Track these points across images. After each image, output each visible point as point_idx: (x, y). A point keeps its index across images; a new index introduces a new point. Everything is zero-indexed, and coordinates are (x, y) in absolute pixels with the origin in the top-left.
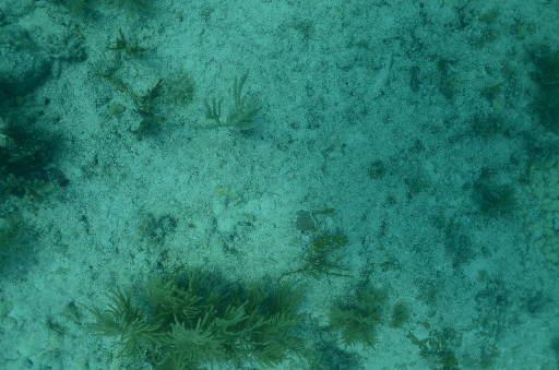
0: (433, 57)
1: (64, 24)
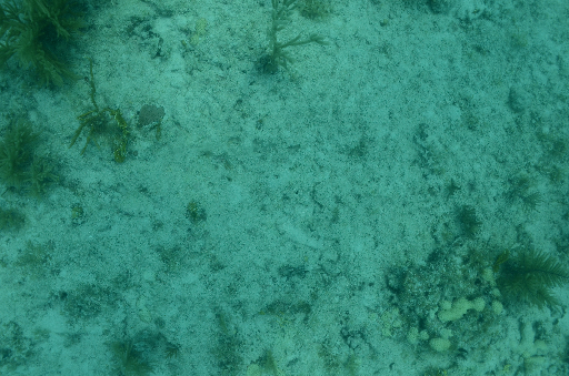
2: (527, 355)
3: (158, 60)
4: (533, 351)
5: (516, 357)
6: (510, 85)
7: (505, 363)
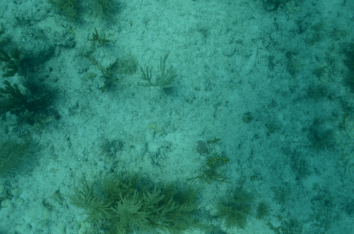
0: (283, 50)
1: (63, 26)
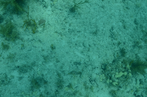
2: (137, 88)
3: (45, 8)
4: (139, 86)
5: (135, 88)
6: (135, 17)
7: (132, 89)
